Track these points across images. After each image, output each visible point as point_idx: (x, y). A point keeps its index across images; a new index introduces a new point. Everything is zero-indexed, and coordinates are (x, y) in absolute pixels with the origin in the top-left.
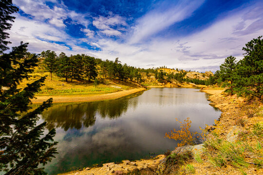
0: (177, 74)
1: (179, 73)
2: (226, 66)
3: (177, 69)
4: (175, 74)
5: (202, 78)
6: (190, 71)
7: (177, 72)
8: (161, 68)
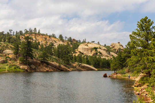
0: (60, 47)
1: (66, 44)
2: (139, 35)
3: (61, 37)
4: (56, 45)
5: (105, 56)
6: (84, 42)
7: (61, 43)
8: (27, 32)
